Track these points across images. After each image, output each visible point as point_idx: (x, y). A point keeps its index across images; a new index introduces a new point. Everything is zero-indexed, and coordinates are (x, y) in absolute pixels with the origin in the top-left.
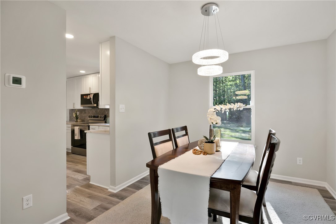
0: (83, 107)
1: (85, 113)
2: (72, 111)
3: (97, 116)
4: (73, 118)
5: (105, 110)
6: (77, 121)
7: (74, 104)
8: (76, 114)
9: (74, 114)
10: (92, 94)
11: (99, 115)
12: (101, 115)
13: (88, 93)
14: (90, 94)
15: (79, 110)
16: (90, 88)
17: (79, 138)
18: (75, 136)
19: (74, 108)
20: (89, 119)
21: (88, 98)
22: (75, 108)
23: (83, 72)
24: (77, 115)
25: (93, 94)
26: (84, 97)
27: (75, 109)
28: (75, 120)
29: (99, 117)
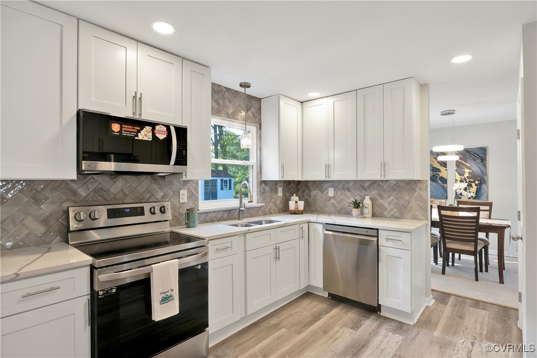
3: (130, 209)
21: (145, 136)
25: (172, 128)
29: (147, 211)
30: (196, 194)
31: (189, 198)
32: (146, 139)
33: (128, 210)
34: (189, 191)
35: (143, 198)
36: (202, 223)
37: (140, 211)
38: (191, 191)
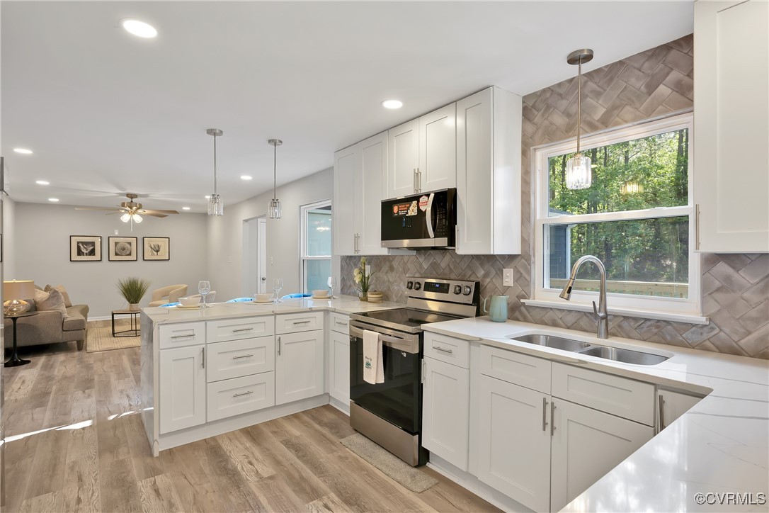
0: (389, 248)
1: (392, 269)
2: (349, 262)
3: (441, 285)
4: (351, 286)
5: (477, 263)
6: (365, 299)
7: (357, 237)
8: (362, 272)
9: (356, 272)
10: (428, 195)
11: (453, 284)
12: (460, 283)
13: (411, 193)
14: (417, 198)
15: (371, 259)
16: (417, 175)
17: (381, 380)
18: (365, 369)
19: (356, 251)
20: (407, 292)
21: (412, 211)
22: (361, 253)
23: (393, 105)
24: (364, 276)
25: (432, 195)
26: (396, 209)
27: (360, 257)
28: (361, 294)
29: (451, 289)
30: (527, 278)
31: (516, 281)
32: (413, 214)
33: (437, 286)
34: (517, 272)
35: (465, 276)
36: (536, 323)
37: (446, 288)
38: (519, 271)
